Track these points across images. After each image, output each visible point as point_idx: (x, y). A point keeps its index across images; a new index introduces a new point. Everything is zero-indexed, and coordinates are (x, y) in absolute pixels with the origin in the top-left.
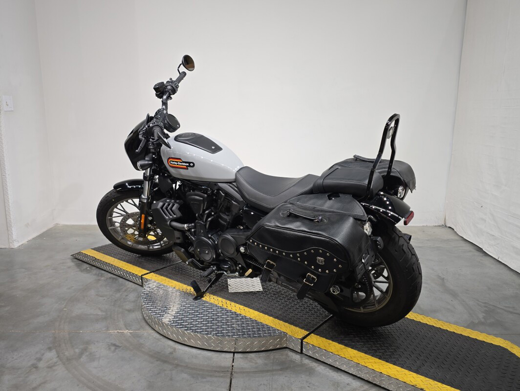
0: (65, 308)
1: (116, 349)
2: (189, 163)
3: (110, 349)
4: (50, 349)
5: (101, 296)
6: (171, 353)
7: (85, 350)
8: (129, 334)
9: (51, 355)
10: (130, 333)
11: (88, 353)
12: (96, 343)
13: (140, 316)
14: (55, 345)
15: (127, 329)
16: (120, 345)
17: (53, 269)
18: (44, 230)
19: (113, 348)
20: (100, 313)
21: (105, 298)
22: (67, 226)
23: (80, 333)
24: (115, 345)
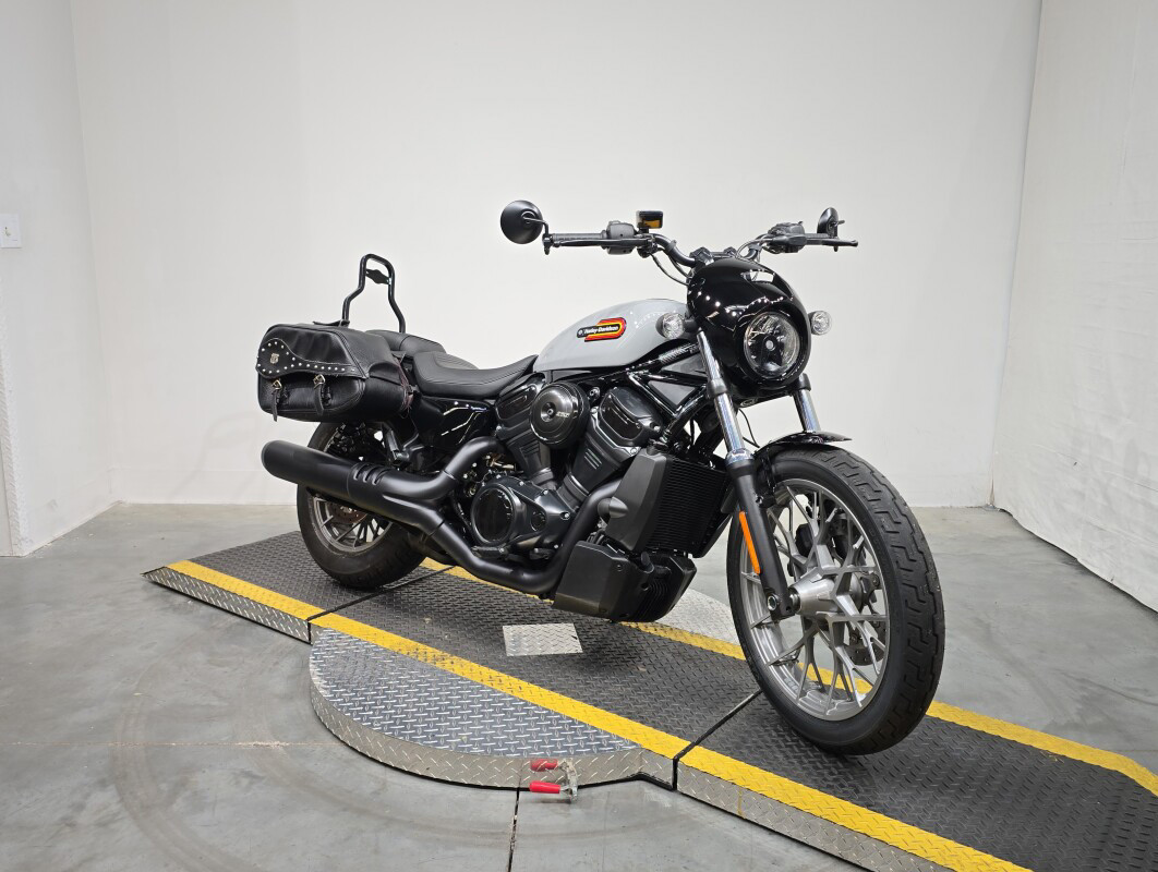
0: (137, 691)
1: (251, 783)
3: (238, 783)
4: (103, 784)
5: (219, 666)
6: (376, 793)
7: (183, 784)
8: (281, 749)
9: (105, 799)
10: (285, 747)
11: (188, 793)
12: (207, 770)
13: (306, 710)
14: (115, 776)
15: (277, 739)
16: (261, 775)
17: (110, 604)
18: (89, 516)
19: (245, 781)
20: (215, 703)
21: (226, 669)
22: (141, 507)
23: (171, 747)
24: (248, 774)
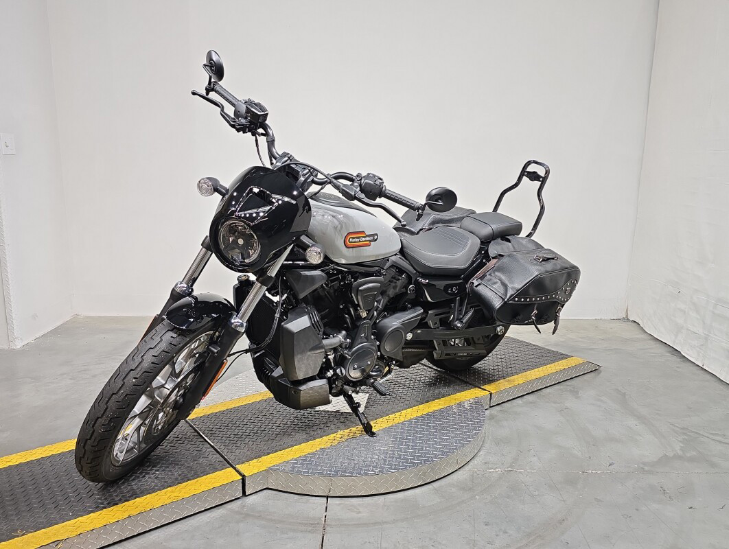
2: (373, 235)
17: (71, 379)
18: (59, 323)
22: (90, 318)
